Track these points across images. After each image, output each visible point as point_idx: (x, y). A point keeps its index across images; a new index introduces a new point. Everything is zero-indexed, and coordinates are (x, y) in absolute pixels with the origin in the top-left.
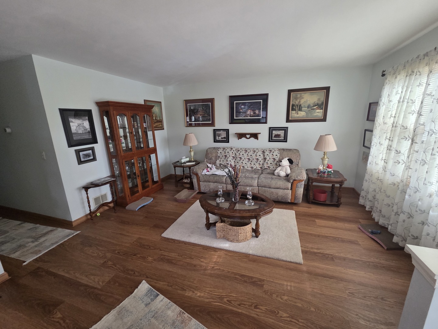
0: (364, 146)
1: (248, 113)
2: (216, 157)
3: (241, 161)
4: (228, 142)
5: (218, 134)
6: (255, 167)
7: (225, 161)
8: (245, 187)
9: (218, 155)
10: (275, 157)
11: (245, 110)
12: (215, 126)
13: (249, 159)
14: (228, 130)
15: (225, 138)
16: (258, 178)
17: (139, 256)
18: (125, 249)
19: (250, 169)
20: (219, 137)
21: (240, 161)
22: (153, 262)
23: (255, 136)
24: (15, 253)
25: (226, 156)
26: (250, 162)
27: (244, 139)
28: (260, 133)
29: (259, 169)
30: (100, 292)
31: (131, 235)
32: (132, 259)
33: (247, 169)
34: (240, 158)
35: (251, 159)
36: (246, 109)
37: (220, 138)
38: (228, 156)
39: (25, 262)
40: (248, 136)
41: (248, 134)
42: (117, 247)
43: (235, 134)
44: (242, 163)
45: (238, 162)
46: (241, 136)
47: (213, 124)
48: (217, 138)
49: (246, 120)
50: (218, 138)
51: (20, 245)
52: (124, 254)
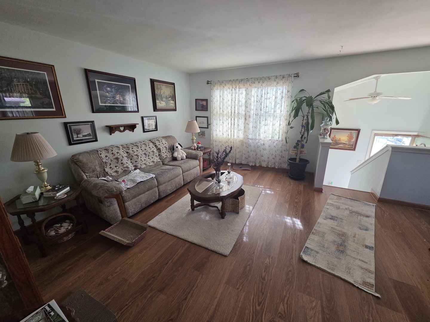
1: (118, 98)
2: (101, 164)
3: (140, 159)
4: (96, 140)
5: (75, 130)
6: (155, 161)
7: (119, 165)
8: (174, 180)
9: (104, 161)
10: (165, 145)
11: (112, 93)
12: (65, 117)
13: (145, 154)
14: (93, 122)
15: (89, 135)
17: (264, 274)
19: (152, 164)
20: (77, 134)
21: (138, 159)
23: (132, 127)
25: (117, 159)
26: (147, 157)
27: (117, 133)
28: (138, 124)
29: (160, 160)
32: (271, 280)
33: (150, 165)
34: (136, 155)
35: (146, 153)
36: (114, 93)
37: (81, 136)
38: (120, 157)
40: (122, 129)
41: (122, 126)
43: (106, 126)
44: (141, 161)
45: (136, 162)
46: (111, 129)
48: (75, 136)
49: (117, 108)
50: (78, 137)
52: (263, 294)
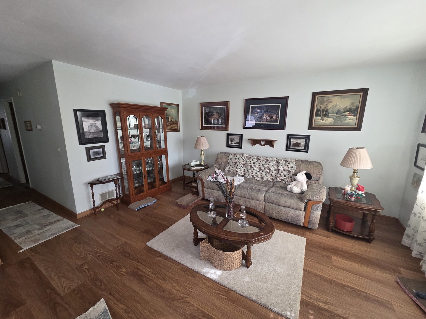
0: (415, 165)
1: (264, 118)
2: (226, 163)
3: (252, 170)
4: (241, 148)
5: (231, 139)
6: (266, 178)
7: (234, 168)
8: (250, 200)
9: (228, 161)
10: (290, 169)
11: (261, 114)
12: (228, 131)
13: (260, 168)
14: (242, 135)
15: (237, 143)
16: (267, 192)
17: (115, 264)
18: (106, 253)
19: (260, 179)
20: (231, 142)
21: (250, 169)
22: (124, 275)
23: (271, 143)
24: (20, 238)
25: (236, 163)
26: (261, 172)
27: (258, 145)
28: (276, 141)
29: (271, 180)
30: (60, 301)
31: (119, 237)
32: (107, 267)
33: (257, 179)
34: (251, 166)
35: (262, 168)
36: (262, 113)
37: (233, 143)
38: (238, 163)
39: (22, 249)
40: (263, 143)
41: (263, 141)
42: (101, 249)
43: (249, 139)
44: (252, 173)
45: (247, 171)
46: (254, 142)
47: (226, 128)
48: (230, 142)
49: (262, 126)
50: (231, 143)
51: (28, 231)
52: (103, 259)
